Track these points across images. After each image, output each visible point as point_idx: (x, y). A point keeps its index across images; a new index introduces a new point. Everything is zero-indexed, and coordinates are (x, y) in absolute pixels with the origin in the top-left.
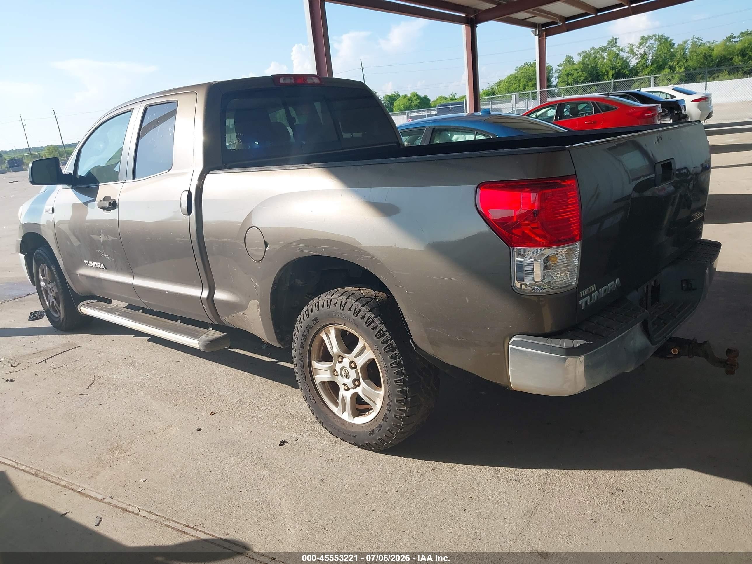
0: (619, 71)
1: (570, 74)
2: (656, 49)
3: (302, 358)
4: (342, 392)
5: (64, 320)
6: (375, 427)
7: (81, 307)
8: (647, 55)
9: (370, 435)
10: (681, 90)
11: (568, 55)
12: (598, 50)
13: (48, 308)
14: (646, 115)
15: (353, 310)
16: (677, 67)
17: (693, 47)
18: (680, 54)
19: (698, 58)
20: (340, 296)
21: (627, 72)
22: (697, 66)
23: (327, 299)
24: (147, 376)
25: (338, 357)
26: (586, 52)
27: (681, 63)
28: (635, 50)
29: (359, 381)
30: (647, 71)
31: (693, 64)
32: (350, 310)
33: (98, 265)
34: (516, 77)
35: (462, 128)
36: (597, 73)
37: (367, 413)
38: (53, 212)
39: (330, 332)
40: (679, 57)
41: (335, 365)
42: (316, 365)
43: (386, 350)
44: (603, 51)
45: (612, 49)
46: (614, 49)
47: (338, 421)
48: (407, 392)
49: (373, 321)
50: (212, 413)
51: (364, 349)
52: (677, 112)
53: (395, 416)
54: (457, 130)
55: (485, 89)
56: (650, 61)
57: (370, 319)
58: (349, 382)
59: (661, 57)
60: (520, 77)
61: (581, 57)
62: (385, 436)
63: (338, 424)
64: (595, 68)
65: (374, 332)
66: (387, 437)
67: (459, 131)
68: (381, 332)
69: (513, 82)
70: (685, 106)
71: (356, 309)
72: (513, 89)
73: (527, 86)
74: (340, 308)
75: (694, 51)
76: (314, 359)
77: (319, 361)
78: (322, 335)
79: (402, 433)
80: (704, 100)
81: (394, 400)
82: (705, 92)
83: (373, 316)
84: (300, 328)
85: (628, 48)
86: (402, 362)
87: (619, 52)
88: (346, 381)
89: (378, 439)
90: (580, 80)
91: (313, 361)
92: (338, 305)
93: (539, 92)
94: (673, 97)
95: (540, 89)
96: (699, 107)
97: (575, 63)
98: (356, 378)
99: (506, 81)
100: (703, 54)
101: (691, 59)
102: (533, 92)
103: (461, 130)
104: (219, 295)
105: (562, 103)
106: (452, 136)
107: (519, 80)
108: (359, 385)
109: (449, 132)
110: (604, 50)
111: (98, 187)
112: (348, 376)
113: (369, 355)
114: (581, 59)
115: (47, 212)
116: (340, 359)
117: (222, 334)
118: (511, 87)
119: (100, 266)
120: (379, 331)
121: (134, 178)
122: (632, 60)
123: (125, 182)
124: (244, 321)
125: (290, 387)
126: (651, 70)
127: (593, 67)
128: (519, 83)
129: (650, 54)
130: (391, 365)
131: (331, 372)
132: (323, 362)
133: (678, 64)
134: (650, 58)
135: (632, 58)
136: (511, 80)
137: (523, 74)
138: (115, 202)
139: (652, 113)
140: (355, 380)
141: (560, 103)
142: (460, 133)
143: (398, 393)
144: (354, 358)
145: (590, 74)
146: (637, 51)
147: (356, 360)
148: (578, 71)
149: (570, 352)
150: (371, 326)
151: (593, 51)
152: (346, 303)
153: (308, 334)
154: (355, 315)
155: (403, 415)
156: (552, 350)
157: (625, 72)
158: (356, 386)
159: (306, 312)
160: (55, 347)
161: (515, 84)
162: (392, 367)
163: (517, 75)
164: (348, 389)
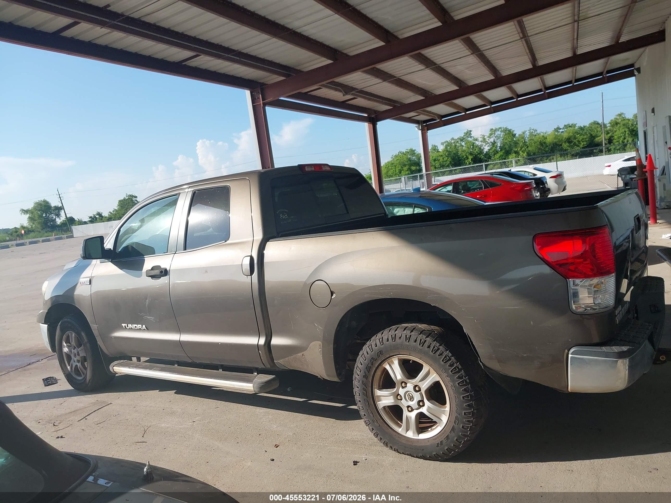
0: (476, 156)
1: (436, 159)
2: (503, 138)
3: (365, 387)
4: (406, 413)
5: (91, 381)
6: (443, 439)
7: (114, 366)
8: (496, 143)
9: (438, 446)
10: (538, 169)
11: (433, 144)
12: (457, 140)
13: (69, 372)
14: (525, 189)
15: (418, 341)
16: (520, 152)
17: (530, 137)
18: (522, 142)
19: (535, 144)
20: (403, 331)
21: (483, 157)
22: (536, 151)
23: (392, 334)
24: (194, 422)
25: (402, 383)
26: (447, 141)
27: (523, 149)
28: (487, 139)
29: (424, 402)
30: (497, 156)
31: (533, 150)
32: (415, 341)
33: (139, 326)
34: (392, 164)
35: (402, 203)
36: (459, 158)
37: (430, 429)
38: (90, 283)
39: (393, 363)
40: (521, 144)
41: (398, 390)
42: (378, 393)
43: (453, 372)
44: (461, 141)
45: (468, 139)
46: (469, 139)
47: (403, 439)
48: (474, 405)
49: (438, 349)
50: (275, 446)
51: (429, 373)
52: (542, 186)
53: (463, 427)
54: (397, 205)
55: (367, 174)
56: (499, 147)
57: (436, 347)
58: (413, 404)
59: (508, 145)
60: (396, 163)
61: (444, 146)
62: (453, 445)
63: (404, 442)
64: (456, 154)
65: (441, 358)
66: (455, 446)
67: (400, 206)
68: (447, 357)
69: (390, 168)
70: (546, 181)
71: (421, 340)
72: (391, 174)
73: (402, 170)
74: (406, 340)
75: (532, 139)
76: (376, 387)
77: (380, 388)
78: (385, 366)
79: (469, 440)
80: (558, 177)
81: (462, 413)
82: (557, 170)
83: (438, 344)
84: (363, 361)
85: (481, 138)
86: (468, 381)
87: (474, 142)
88: (411, 403)
89: (446, 449)
90: (445, 164)
91: (375, 390)
92: (403, 338)
93: (425, 174)
94: (535, 175)
95: (426, 172)
96: (556, 182)
97: (439, 150)
98: (420, 399)
99: (384, 168)
100: (539, 142)
101: (530, 146)
102: (420, 175)
103: (401, 205)
104: (276, 341)
105: (457, 181)
106: (393, 210)
107: (395, 166)
108: (423, 405)
109: (391, 207)
110: (462, 139)
111: (144, 260)
112: (412, 399)
113: (434, 377)
114: (444, 147)
115: (83, 284)
116: (403, 385)
117: (272, 377)
118: (389, 172)
119: (141, 327)
120: (446, 357)
121: (185, 249)
122: (485, 147)
123: (175, 253)
124: (301, 362)
125: (334, 420)
126: (501, 155)
127: (455, 154)
128: (395, 168)
129: (498, 142)
130: (458, 384)
131: (394, 397)
132: (384, 390)
133: (521, 149)
134: (499, 145)
135: (485, 146)
136: (389, 167)
137: (398, 161)
138: (166, 270)
139: (529, 187)
140: (419, 402)
141: (455, 182)
142: (401, 207)
143: (466, 407)
144: (419, 382)
145: (453, 159)
146: (489, 140)
147: (420, 384)
148: (443, 157)
149: (621, 355)
150: (438, 353)
151: (453, 141)
152: (411, 336)
153: (372, 366)
154: (421, 345)
155: (470, 426)
156: (607, 355)
157: (481, 157)
158: (420, 406)
159: (369, 347)
160: (87, 406)
161: (392, 169)
162: (460, 386)
163: (393, 162)
164: (412, 410)
